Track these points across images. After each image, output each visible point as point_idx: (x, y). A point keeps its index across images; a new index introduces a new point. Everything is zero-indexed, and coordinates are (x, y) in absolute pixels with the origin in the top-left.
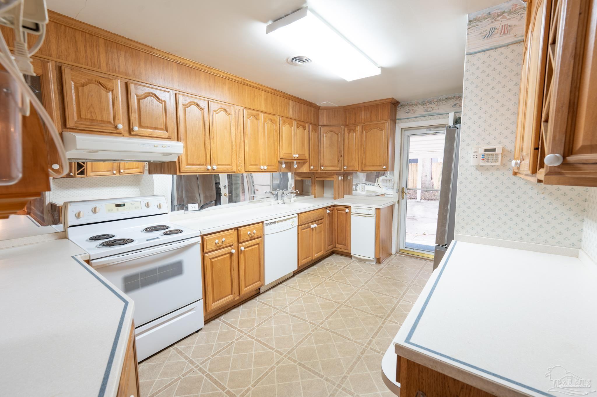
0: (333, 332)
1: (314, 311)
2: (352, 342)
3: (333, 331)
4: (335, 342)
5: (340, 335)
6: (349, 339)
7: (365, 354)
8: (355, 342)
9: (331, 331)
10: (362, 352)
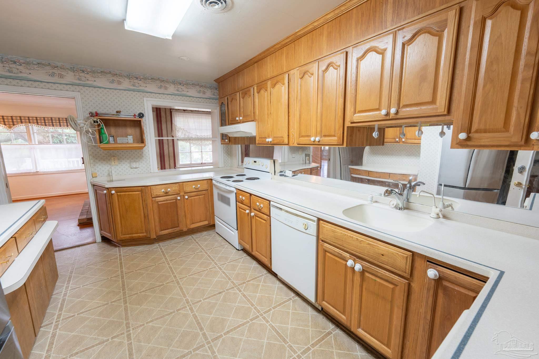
0: (171, 313)
1: (216, 309)
2: (146, 322)
3: (173, 314)
4: (159, 310)
5: (163, 316)
6: (152, 321)
7: (124, 325)
8: (144, 325)
9: (174, 312)
10: (129, 325)
